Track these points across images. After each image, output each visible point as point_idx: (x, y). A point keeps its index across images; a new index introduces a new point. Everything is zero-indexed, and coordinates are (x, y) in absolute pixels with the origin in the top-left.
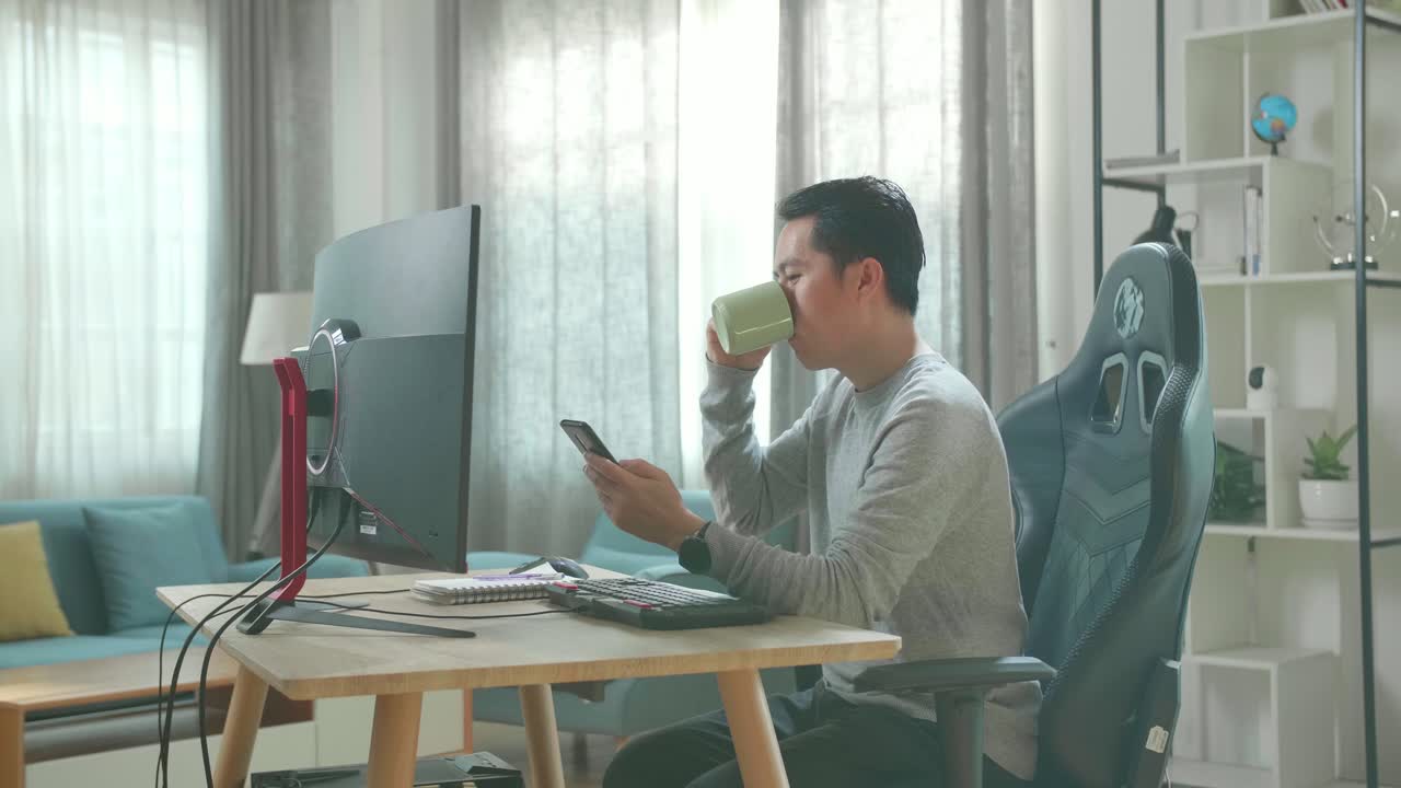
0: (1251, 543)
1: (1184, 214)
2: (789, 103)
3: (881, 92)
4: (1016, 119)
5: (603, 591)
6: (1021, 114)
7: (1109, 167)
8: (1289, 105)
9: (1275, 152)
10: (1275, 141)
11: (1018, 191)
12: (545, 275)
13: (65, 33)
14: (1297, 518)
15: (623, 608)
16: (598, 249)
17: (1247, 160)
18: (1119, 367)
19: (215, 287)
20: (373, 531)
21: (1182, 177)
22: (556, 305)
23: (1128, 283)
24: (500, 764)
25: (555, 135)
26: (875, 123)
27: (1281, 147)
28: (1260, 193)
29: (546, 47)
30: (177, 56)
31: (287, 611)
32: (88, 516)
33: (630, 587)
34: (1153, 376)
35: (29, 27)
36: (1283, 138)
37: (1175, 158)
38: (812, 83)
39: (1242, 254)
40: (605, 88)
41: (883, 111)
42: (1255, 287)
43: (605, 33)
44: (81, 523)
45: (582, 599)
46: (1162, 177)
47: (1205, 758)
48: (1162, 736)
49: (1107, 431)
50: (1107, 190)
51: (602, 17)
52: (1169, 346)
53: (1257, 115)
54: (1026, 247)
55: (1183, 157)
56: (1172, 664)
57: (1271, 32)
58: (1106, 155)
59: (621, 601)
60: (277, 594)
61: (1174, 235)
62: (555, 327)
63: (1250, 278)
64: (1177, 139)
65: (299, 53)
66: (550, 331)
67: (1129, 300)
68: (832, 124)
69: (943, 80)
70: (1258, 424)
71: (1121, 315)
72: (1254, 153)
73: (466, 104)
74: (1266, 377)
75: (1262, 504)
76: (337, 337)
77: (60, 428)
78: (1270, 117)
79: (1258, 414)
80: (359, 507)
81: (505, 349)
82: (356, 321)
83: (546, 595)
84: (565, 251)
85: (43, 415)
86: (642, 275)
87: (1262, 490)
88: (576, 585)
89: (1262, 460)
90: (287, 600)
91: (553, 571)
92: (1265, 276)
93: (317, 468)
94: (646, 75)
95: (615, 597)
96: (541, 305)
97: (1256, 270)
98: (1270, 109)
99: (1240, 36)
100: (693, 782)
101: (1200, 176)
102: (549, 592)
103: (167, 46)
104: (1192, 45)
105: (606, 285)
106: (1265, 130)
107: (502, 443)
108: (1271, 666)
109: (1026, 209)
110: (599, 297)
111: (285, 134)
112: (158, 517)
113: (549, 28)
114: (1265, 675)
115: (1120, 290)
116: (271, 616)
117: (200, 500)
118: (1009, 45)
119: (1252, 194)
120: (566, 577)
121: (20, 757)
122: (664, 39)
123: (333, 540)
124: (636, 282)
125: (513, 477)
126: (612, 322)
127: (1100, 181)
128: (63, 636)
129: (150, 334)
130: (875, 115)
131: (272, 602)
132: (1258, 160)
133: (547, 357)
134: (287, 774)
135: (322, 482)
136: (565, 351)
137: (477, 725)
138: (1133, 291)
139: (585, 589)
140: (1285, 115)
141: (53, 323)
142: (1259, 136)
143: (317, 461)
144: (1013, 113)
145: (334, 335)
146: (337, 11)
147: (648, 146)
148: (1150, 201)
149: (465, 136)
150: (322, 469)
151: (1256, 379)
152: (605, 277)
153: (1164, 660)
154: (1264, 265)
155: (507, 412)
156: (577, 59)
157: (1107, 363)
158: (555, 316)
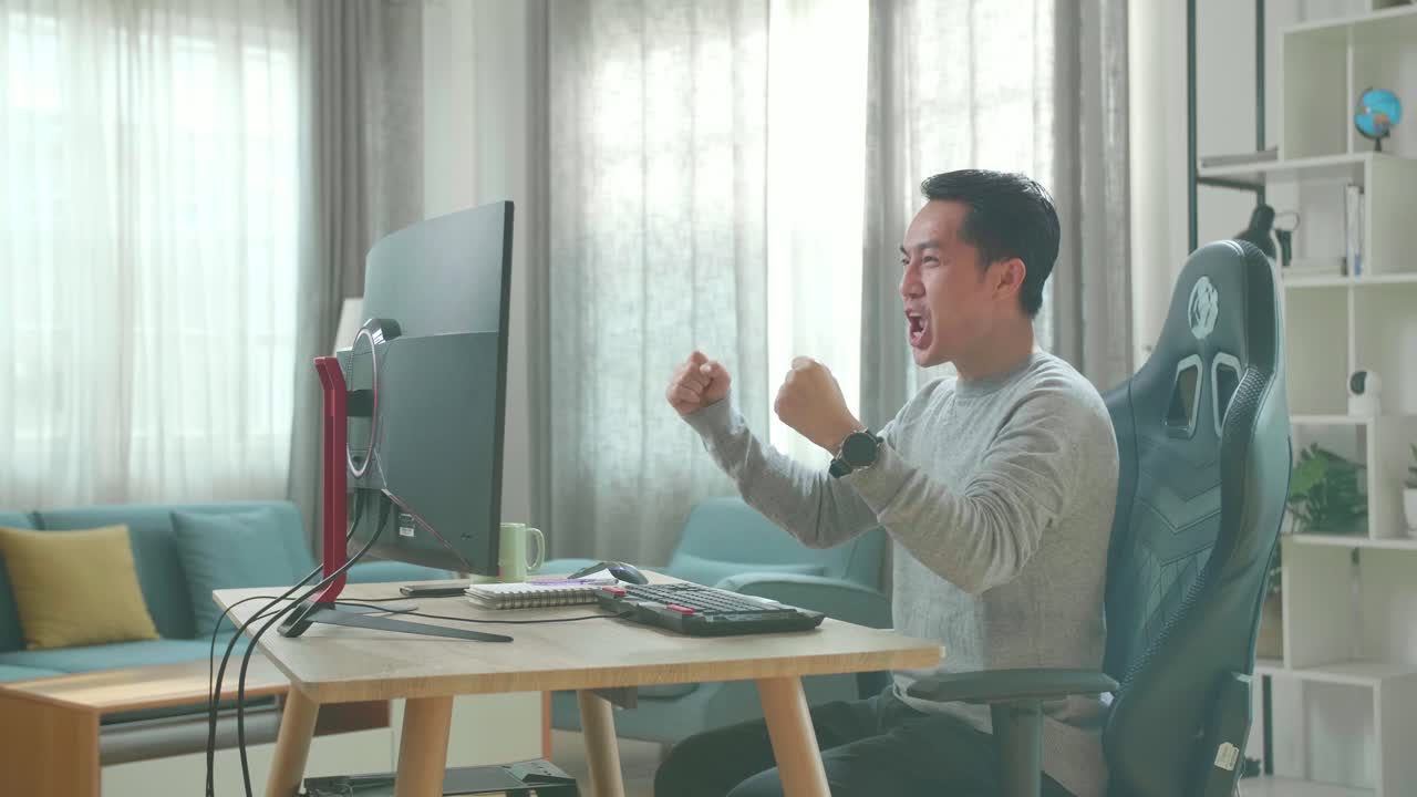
0: (1355, 555)
1: (1286, 213)
2: (878, 105)
3: (972, 90)
4: (1112, 116)
5: (653, 596)
6: (1116, 111)
7: (1205, 165)
8: (1394, 100)
9: (1378, 148)
10: (1378, 137)
11: (1113, 191)
12: (634, 279)
13: (157, 41)
14: (1401, 529)
15: (666, 613)
16: (687, 253)
17: (1350, 157)
18: (1194, 368)
19: (306, 292)
20: (410, 533)
21: (1283, 176)
22: (646, 311)
23: (1203, 283)
24: (556, 772)
25: (644, 137)
26: (967, 122)
27: (1385, 143)
28: (1362, 191)
29: (636, 48)
30: (268, 60)
31: (326, 614)
32: (175, 519)
33: (678, 592)
34: (1227, 378)
35: (124, 34)
36: (1387, 134)
37: (1273, 156)
38: (902, 82)
39: (1343, 254)
40: (694, 89)
41: (974, 110)
42: (1359, 288)
43: (694, 33)
44: (169, 526)
45: (628, 604)
46: (1262, 175)
47: (1308, 777)
48: (1232, 753)
49: (1183, 436)
50: (1202, 189)
51: (691, 18)
52: (1243, 348)
53: (1360, 109)
54: (1121, 249)
55: (1281, 153)
56: (1242, 678)
57: (1374, 23)
58: (1203, 151)
59: (665, 606)
60: (317, 597)
61: (1273, 235)
62: (644, 332)
63: (1352, 279)
64: (1276, 135)
65: (389, 56)
66: (639, 337)
67: (1203, 298)
68: (922, 124)
69: (1035, 78)
70: (1361, 431)
71: (1196, 315)
72: (1358, 149)
73: (555, 108)
74: (1369, 381)
75: (1365, 513)
76: (378, 337)
77: (152, 433)
78: (1373, 112)
79: (1361, 421)
80: (398, 510)
81: (594, 355)
82: (398, 320)
83: (596, 600)
84: (655, 256)
85: (136, 420)
86: (729, 276)
87: (1364, 499)
88: (625, 590)
89: (1364, 467)
90: (328, 602)
91: (611, 577)
92: (1367, 277)
93: (358, 469)
94: (735, 77)
95: (661, 602)
96: (631, 309)
97: (1358, 271)
98: (1374, 104)
99: (1343, 27)
100: (731, 793)
101: (1302, 174)
102: (598, 597)
103: (260, 51)
104: (1291, 38)
105: (695, 289)
106: (1368, 126)
107: (592, 449)
108: (1375, 684)
109: (1121, 208)
110: (688, 302)
111: (375, 138)
112: (247, 523)
113: (638, 30)
114: (1366, 692)
115: (1194, 291)
116: (309, 619)
117: (289, 506)
118: (1103, 41)
119: (1353, 192)
120: (620, 582)
121: (96, 760)
122: (753, 40)
123: (372, 543)
124: (724, 287)
125: (602, 484)
126: (700, 325)
127: (1195, 180)
128: (150, 639)
129: (243, 339)
130: (966, 113)
131: (312, 604)
132: (1359, 157)
133: (636, 363)
134: (339, 779)
135: (363, 484)
136: (655, 357)
137: (556, 734)
138: (1207, 290)
139: (634, 594)
140: (1387, 110)
141: (145, 328)
142: (1363, 133)
143: (358, 461)
144: (1108, 111)
145: (375, 335)
146: (429, 13)
147: (736, 149)
148: (1249, 200)
149: (554, 141)
150: (362, 471)
151: (1358, 384)
152: (694, 280)
153: (1234, 674)
154: (1367, 265)
155: (596, 418)
156: (665, 60)
157: (1183, 365)
158: (644, 322)
